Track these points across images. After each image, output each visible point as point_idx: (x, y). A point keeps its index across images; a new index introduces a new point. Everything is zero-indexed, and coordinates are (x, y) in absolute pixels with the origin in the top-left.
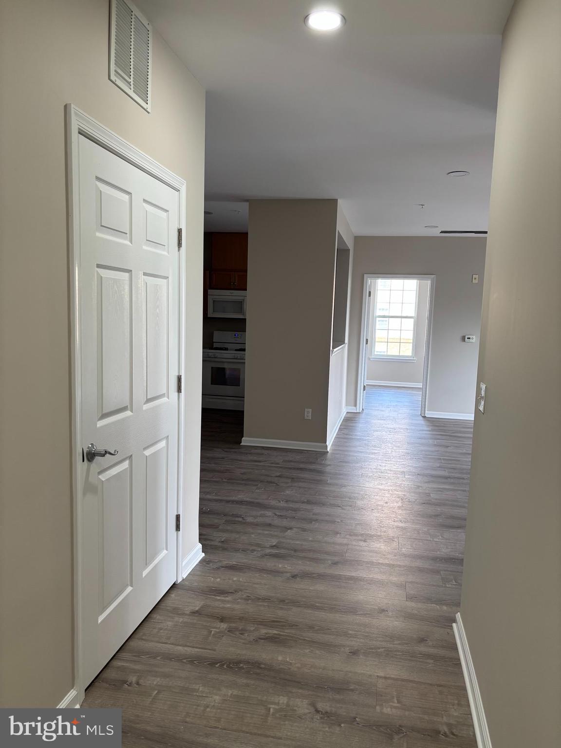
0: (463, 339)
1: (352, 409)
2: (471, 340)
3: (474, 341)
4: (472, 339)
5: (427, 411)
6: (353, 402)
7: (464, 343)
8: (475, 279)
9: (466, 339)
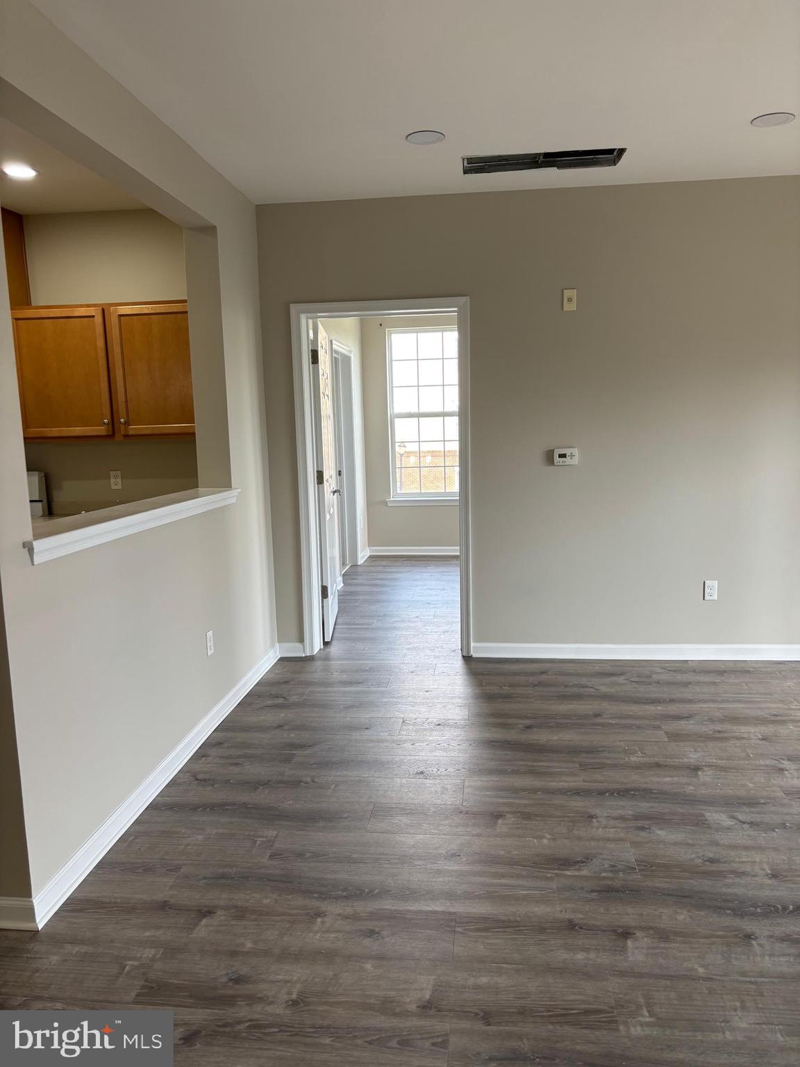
0: (549, 458)
1: (294, 650)
2: (568, 460)
3: (575, 461)
4: (572, 456)
5: (476, 641)
6: (293, 631)
7: (551, 468)
8: (570, 300)
9: (556, 458)
